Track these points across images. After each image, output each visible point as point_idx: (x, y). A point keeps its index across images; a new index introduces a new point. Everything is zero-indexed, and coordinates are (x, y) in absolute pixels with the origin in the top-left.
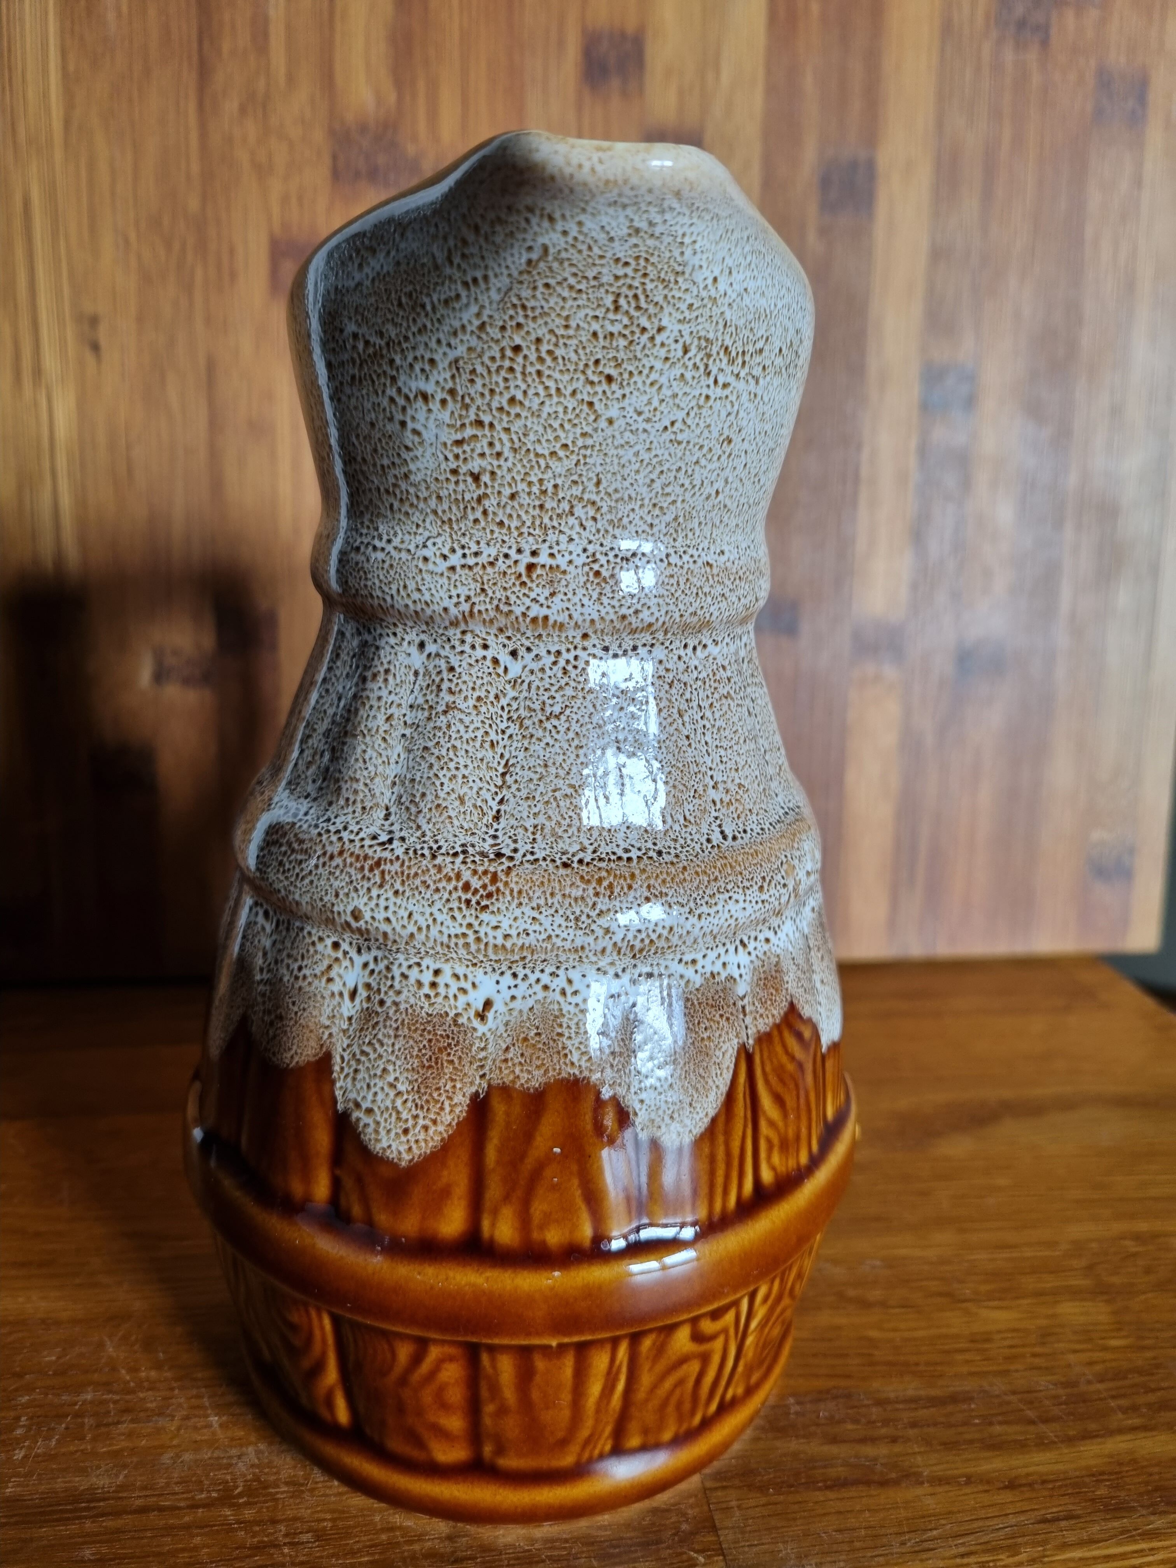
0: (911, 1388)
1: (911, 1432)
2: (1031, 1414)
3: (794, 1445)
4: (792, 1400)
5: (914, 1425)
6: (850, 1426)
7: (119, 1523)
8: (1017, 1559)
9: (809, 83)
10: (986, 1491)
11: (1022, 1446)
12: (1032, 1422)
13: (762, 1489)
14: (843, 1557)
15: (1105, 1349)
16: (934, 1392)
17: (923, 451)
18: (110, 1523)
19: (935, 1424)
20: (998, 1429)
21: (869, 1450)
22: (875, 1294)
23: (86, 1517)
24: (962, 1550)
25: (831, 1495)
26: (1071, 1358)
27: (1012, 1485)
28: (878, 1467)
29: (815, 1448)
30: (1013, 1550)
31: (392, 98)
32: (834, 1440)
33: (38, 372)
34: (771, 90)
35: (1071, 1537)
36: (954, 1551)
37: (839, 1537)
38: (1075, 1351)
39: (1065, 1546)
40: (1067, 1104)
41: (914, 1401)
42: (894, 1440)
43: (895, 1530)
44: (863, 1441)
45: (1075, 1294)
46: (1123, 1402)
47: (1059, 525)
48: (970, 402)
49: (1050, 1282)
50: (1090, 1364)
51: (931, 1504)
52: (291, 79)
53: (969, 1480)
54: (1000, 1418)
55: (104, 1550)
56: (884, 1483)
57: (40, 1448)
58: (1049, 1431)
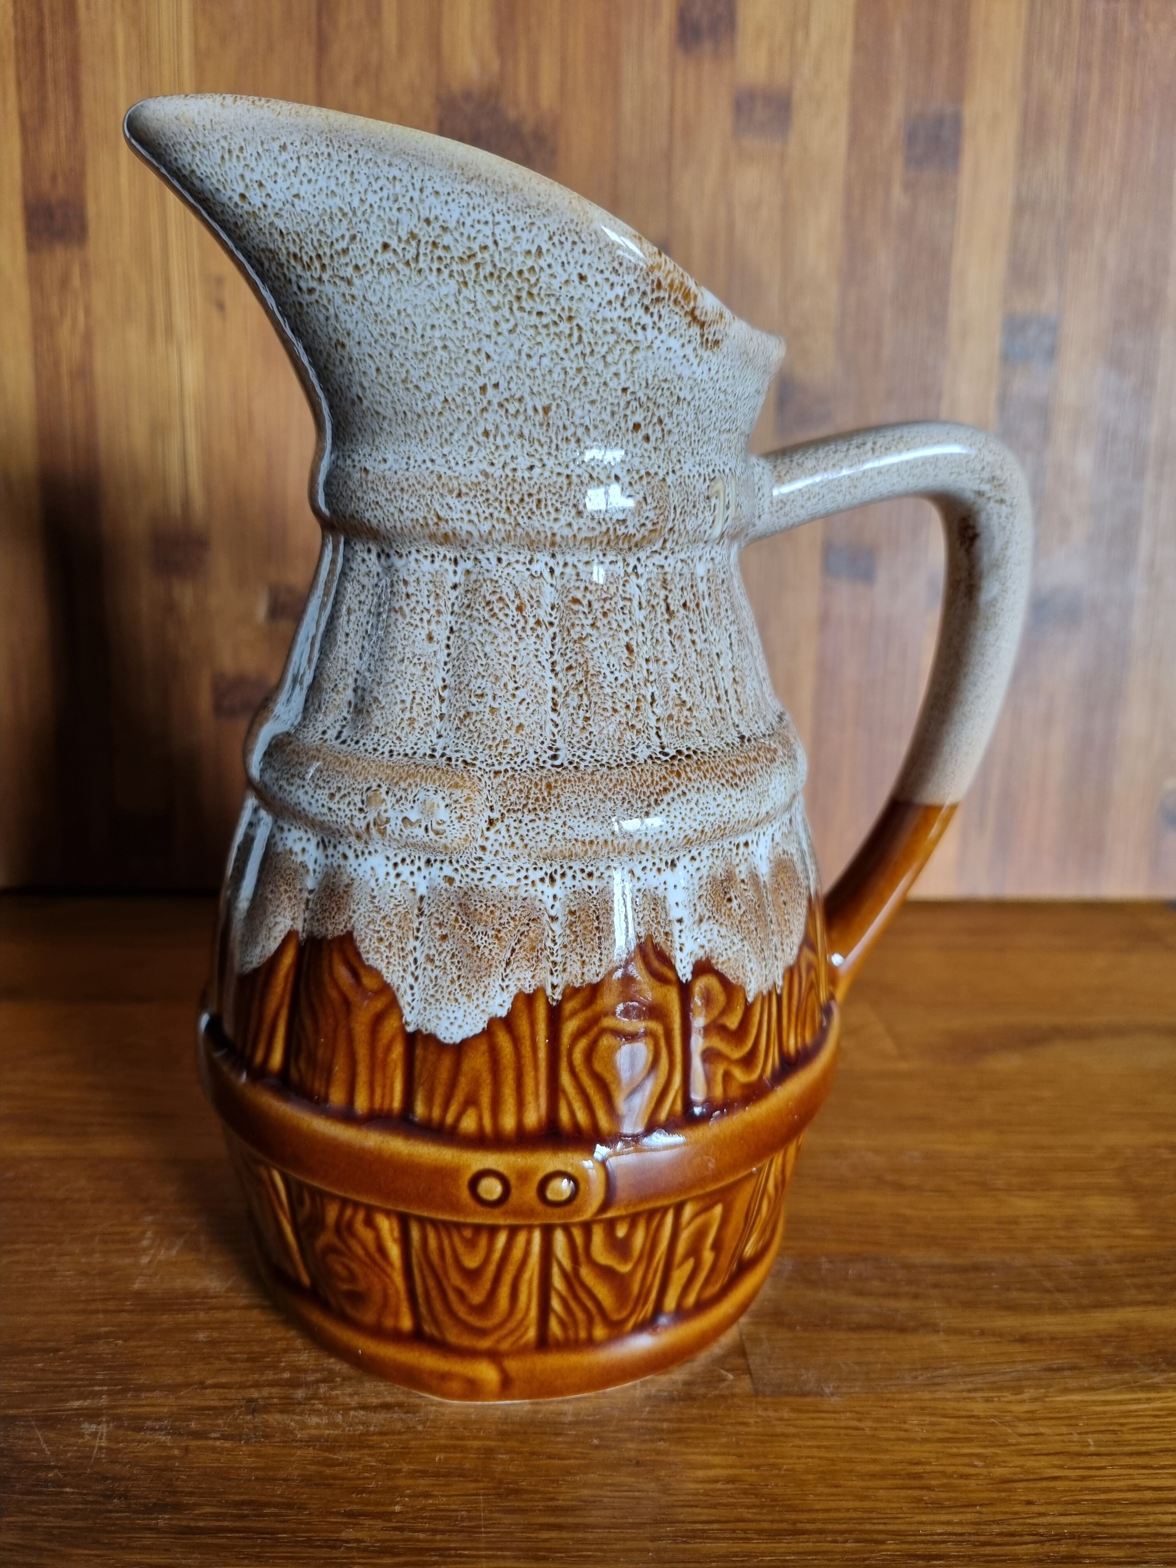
0: (937, 1257)
1: (933, 1292)
2: (1048, 1284)
3: (822, 1295)
4: (824, 1259)
5: (935, 1286)
6: (876, 1283)
7: (228, 1315)
8: (1019, 1397)
9: (897, 39)
10: (997, 1342)
11: (1036, 1310)
12: (1048, 1291)
13: (791, 1327)
14: (859, 1384)
15: (1126, 1237)
16: (959, 1261)
17: (1003, 401)
18: (219, 1315)
19: (956, 1287)
20: (1014, 1294)
21: (892, 1303)
22: (913, 1180)
23: (201, 1310)
24: (970, 1386)
25: (852, 1335)
26: (1093, 1242)
27: (1023, 1339)
28: (899, 1317)
29: (843, 1298)
30: (1018, 1390)
31: (495, 65)
32: (860, 1293)
33: (169, 329)
34: (859, 48)
35: (1072, 1384)
36: (962, 1386)
37: (857, 1368)
38: (1098, 1237)
39: (1066, 1391)
40: (1120, 1032)
41: (938, 1268)
42: (916, 1297)
43: (908, 1366)
44: (887, 1295)
45: (1104, 1190)
46: (1137, 1281)
47: (1139, 474)
48: (1052, 353)
49: (1081, 1179)
50: (1110, 1247)
51: (944, 1349)
52: (401, 49)
53: (983, 1333)
54: (1018, 1286)
55: (215, 1335)
56: (902, 1330)
57: (162, 1255)
58: (1064, 1299)
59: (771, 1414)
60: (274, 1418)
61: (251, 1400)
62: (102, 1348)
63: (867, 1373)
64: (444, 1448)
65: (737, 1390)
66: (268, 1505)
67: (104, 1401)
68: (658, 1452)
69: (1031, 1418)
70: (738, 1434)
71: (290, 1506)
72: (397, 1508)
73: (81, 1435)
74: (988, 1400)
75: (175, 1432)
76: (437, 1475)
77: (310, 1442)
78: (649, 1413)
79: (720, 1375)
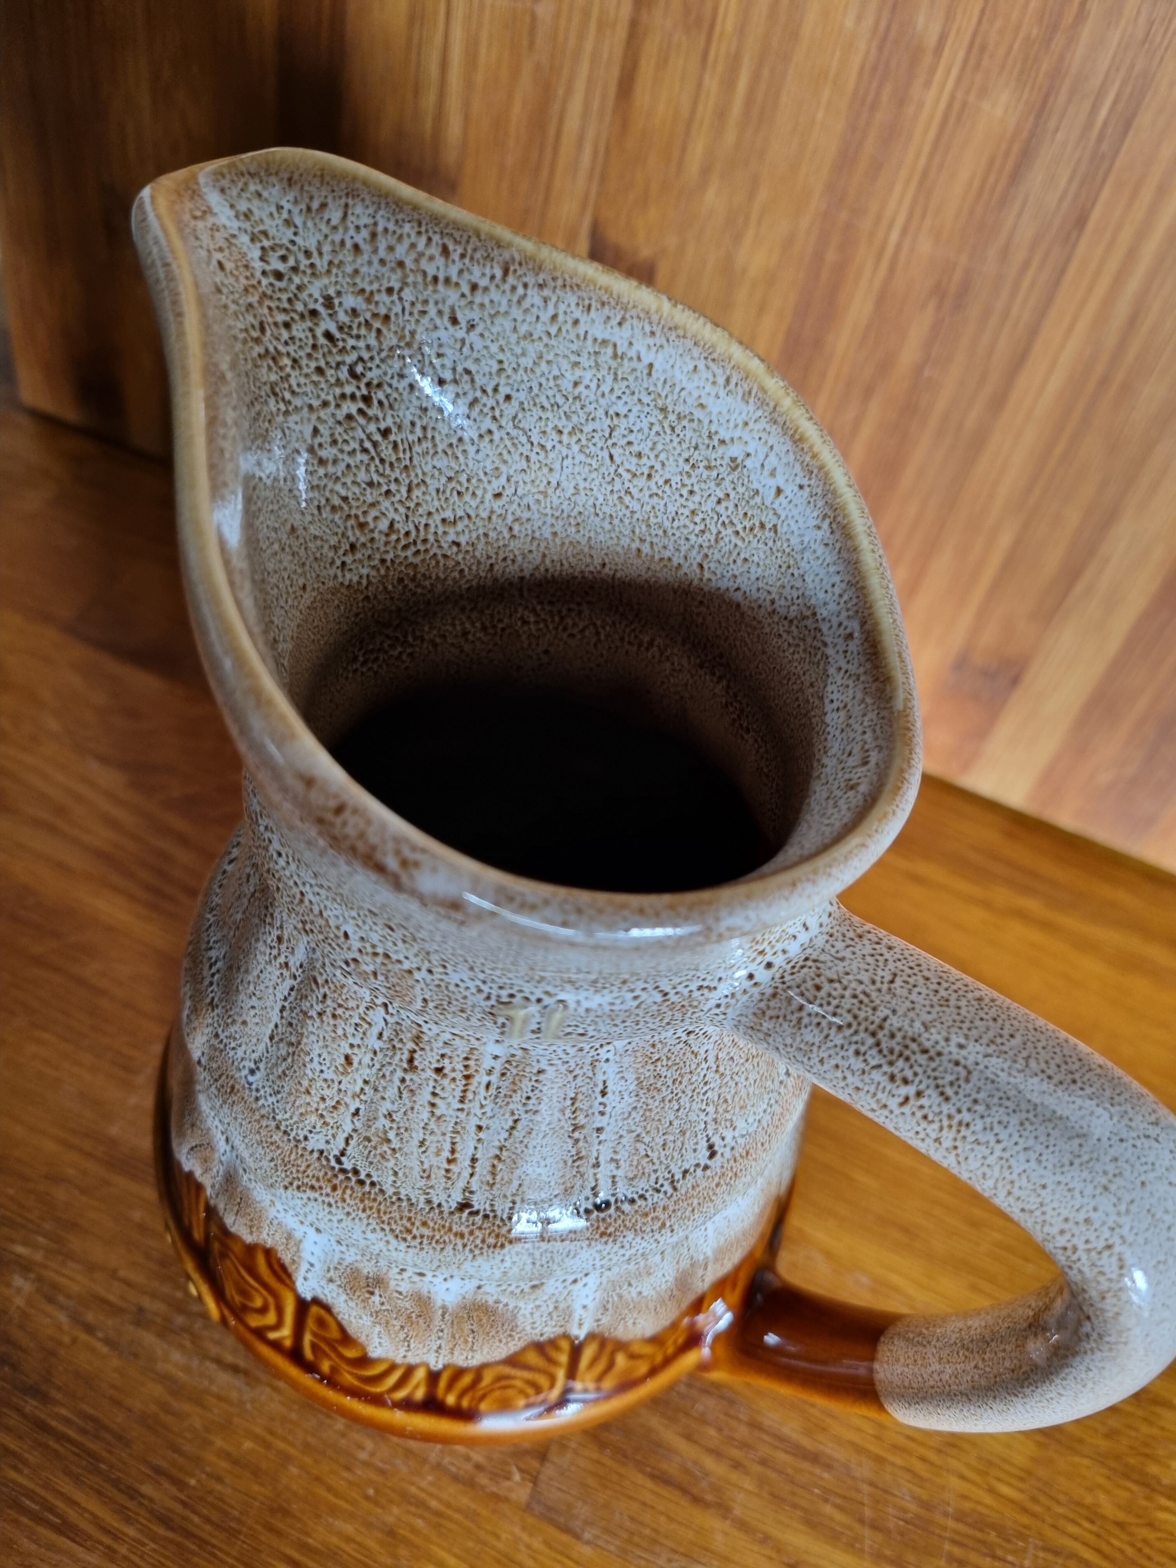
1: (757, 1468)
2: (868, 1513)
5: (763, 1462)
6: (711, 1432)
10: (770, 1558)
12: (862, 1521)
13: (603, 1447)
14: (618, 1543)
15: (991, 1491)
16: (807, 1443)
19: (780, 1472)
20: (828, 1509)
21: (709, 1463)
25: (650, 1484)
26: (952, 1481)
28: (704, 1484)
29: (670, 1435)
32: (689, 1436)
37: (628, 1524)
38: (962, 1477)
42: (737, 1465)
43: (672, 1545)
44: (711, 1451)
46: (957, 1551)
50: (965, 1497)
51: (719, 1541)
53: (766, 1539)
54: (838, 1501)
56: (697, 1500)
59: (525, 1537)
60: (149, 1338)
61: (141, 1310)
62: (60, 1193)
63: (632, 1533)
64: (256, 1438)
65: (513, 1496)
66: (107, 1429)
67: (39, 1256)
68: (413, 1530)
70: (484, 1543)
71: (120, 1438)
72: (193, 1482)
73: (8, 1285)
75: (74, 1317)
76: (236, 1462)
77: (163, 1378)
78: (430, 1483)
79: (510, 1472)
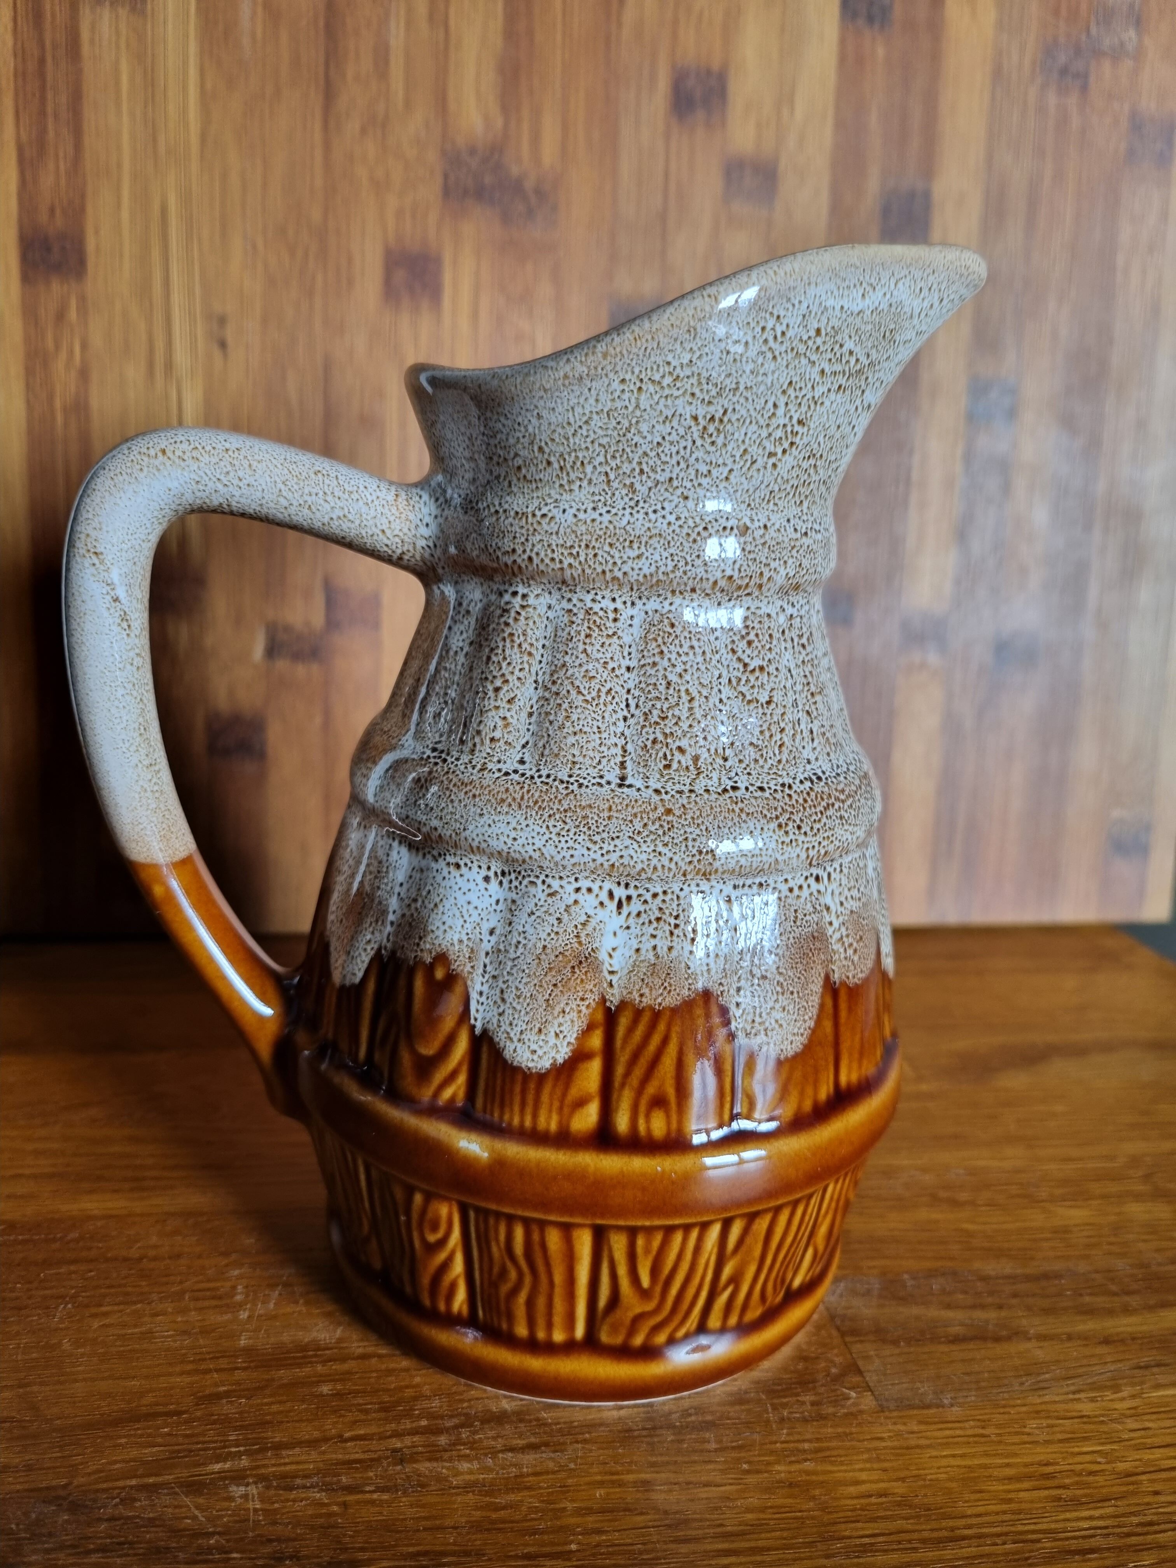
0: (1007, 1268)
1: (1014, 1301)
2: (1114, 1288)
3: (915, 1310)
4: (906, 1276)
5: (1015, 1295)
6: (961, 1296)
7: (346, 1366)
8: (1119, 1395)
9: (873, 119)
10: (1085, 1345)
11: (1111, 1313)
12: (1115, 1294)
13: (895, 1343)
14: (973, 1393)
15: (1171, 1239)
16: (1028, 1271)
17: (968, 457)
18: (336, 1367)
19: (1034, 1295)
20: (1087, 1299)
21: (981, 1315)
22: (964, 1196)
23: (317, 1362)
24: (1072, 1388)
25: (953, 1347)
26: (1141, 1246)
27: (1106, 1341)
28: (990, 1327)
29: (934, 1312)
30: (1116, 1389)
31: (499, 123)
32: (949, 1307)
33: (169, 366)
34: (840, 125)
35: (1162, 1379)
36: (1066, 1389)
37: (967, 1378)
38: (1145, 1241)
39: (1158, 1386)
40: (1107, 1047)
41: (1012, 1278)
42: (1000, 1307)
43: (1012, 1374)
44: (974, 1307)
45: (1138, 1197)
47: (1088, 527)
48: (1012, 414)
49: (1114, 1188)
50: (1159, 1250)
51: (1040, 1354)
52: (408, 104)
53: (1070, 1337)
54: (1088, 1291)
55: (339, 1387)
56: (997, 1339)
57: (260, 1309)
58: (1134, 1301)
59: (901, 1427)
60: (424, 1467)
61: (395, 1451)
62: (226, 1408)
63: (977, 1382)
64: (601, 1484)
65: (863, 1407)
66: (444, 1554)
67: (245, 1462)
68: (808, 1473)
69: (1135, 1413)
70: (875, 1449)
71: (467, 1554)
72: (573, 1547)
73: (231, 1499)
74: (1093, 1400)
75: (327, 1488)
76: (603, 1511)
77: (468, 1487)
78: (788, 1434)
79: (843, 1394)
